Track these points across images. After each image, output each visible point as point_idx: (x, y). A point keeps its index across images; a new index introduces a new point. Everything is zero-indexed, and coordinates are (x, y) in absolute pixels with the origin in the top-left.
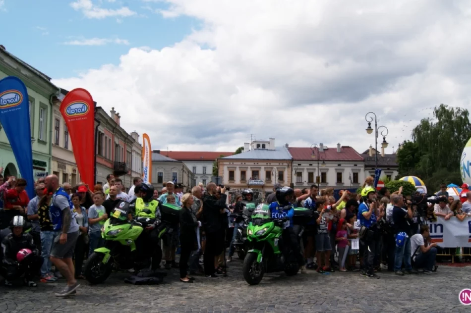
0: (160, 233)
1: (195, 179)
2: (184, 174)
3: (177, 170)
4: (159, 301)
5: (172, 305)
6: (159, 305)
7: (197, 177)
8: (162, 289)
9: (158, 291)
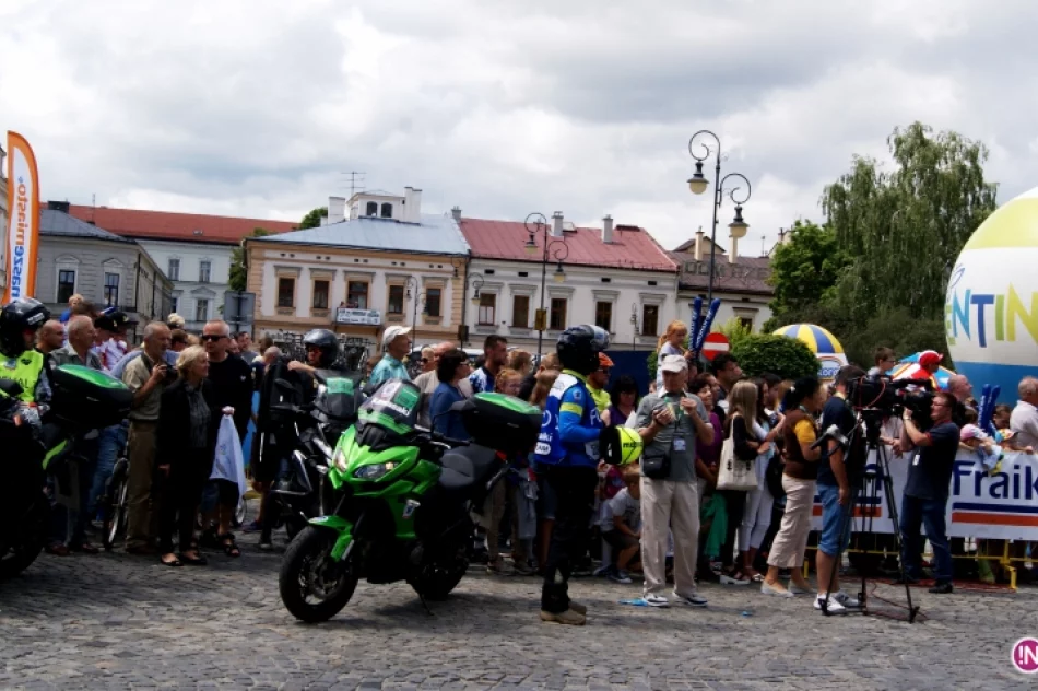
0: (49, 456)
1: (174, 295)
2: (142, 279)
3: (119, 265)
4: (29, 660)
5: (71, 672)
6: (30, 672)
7: (181, 291)
8: (44, 623)
9: (31, 630)
